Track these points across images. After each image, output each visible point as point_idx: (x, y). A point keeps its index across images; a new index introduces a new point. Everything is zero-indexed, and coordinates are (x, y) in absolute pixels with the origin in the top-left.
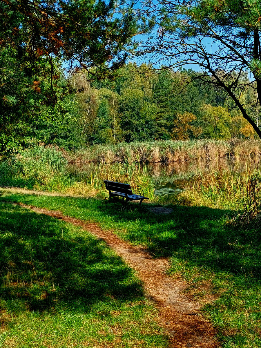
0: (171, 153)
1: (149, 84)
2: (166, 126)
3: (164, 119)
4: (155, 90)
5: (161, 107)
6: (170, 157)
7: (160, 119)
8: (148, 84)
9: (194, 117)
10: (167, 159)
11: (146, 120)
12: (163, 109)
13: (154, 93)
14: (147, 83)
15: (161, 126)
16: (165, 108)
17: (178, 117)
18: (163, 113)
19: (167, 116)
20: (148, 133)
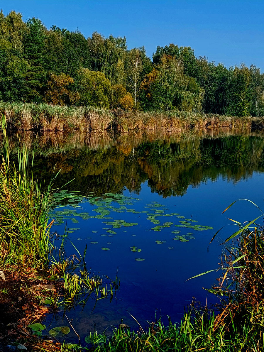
0: (47, 120)
1: (19, 35)
2: (37, 88)
3: (36, 79)
4: (25, 43)
5: (32, 64)
6: (45, 124)
7: (31, 78)
8: (17, 36)
9: (71, 80)
10: (41, 127)
11: (14, 78)
12: (34, 68)
13: (24, 46)
14: (16, 34)
15: (32, 87)
16: (37, 67)
17: (53, 79)
18: (35, 72)
19: (39, 76)
20: (16, 94)
